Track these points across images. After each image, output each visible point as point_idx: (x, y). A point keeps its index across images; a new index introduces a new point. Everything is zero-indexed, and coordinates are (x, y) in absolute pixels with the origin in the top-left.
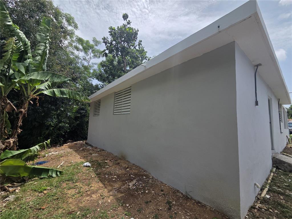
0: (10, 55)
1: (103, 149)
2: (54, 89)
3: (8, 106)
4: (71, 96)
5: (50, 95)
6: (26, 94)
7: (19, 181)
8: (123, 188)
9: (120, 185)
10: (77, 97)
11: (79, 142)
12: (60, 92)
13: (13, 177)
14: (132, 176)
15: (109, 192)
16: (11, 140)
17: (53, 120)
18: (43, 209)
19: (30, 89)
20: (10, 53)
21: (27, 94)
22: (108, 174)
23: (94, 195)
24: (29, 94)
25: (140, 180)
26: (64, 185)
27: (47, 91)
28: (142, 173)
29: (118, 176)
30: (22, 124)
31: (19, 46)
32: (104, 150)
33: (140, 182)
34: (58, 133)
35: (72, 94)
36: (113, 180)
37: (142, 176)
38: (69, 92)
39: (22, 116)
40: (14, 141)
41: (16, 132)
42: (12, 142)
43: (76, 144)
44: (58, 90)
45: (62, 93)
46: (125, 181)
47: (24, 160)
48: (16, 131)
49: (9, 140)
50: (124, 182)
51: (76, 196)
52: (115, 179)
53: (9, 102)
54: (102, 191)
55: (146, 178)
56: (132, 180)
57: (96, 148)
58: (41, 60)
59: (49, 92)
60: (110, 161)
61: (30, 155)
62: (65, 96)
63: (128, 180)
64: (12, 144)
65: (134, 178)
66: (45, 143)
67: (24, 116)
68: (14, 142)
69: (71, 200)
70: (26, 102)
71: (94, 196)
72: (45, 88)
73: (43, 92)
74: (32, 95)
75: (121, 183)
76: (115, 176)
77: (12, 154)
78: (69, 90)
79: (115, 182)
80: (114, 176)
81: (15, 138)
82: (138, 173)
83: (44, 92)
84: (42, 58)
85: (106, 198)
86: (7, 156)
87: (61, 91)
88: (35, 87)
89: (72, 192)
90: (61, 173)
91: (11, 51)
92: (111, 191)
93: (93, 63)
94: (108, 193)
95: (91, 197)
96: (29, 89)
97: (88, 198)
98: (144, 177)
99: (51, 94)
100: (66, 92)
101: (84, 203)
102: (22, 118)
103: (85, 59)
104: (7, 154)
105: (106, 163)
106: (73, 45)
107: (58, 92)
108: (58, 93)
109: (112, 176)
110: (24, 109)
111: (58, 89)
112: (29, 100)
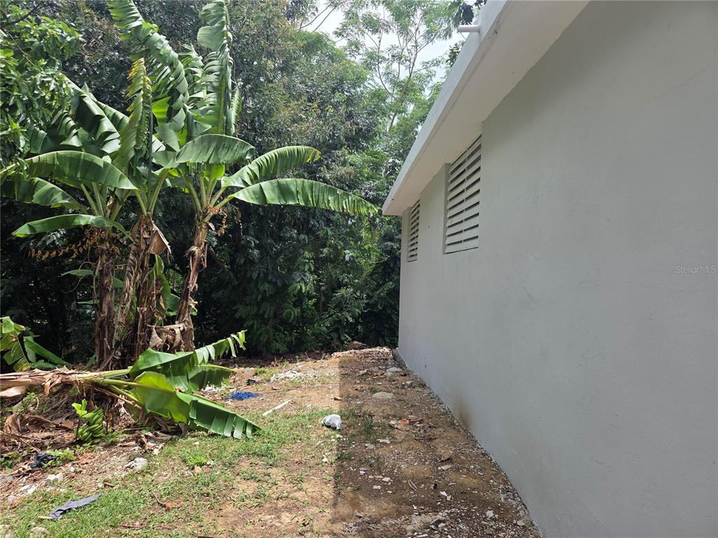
0: (142, 107)
1: (425, 380)
2: (262, 184)
3: (155, 240)
4: (310, 199)
5: (251, 202)
6: (199, 205)
7: (170, 430)
8: (384, 526)
9: (382, 512)
10: (329, 201)
11: (378, 349)
12: (276, 190)
13: (160, 417)
14: (444, 493)
15: (333, 521)
16: (178, 327)
17: (305, 276)
18: (168, 510)
19: (206, 191)
20: (142, 100)
21: (202, 205)
22: (371, 466)
23: (287, 514)
24: (205, 204)
25: (467, 518)
26: (245, 466)
27: (246, 193)
28: (488, 496)
29: (397, 481)
30: (197, 287)
31: (163, 77)
32: (424, 386)
33: (461, 526)
34: (338, 317)
35: (312, 192)
36: (375, 487)
37: (485, 505)
38: (303, 188)
39: (195, 264)
40: (184, 330)
41: (186, 307)
42: (177, 331)
43: (367, 356)
44: (272, 184)
45: (284, 191)
46: (411, 505)
47: (193, 380)
48: (187, 304)
49: (172, 327)
50: (404, 508)
51: (247, 501)
52: (379, 487)
53: (157, 229)
54: (318, 510)
55: (493, 519)
56: (436, 510)
57: (405, 375)
58: (219, 102)
59: (249, 192)
60: (412, 423)
61: (207, 370)
62: (291, 203)
63: (422, 503)
64: (178, 337)
65: (448, 505)
66: (229, 339)
67: (200, 266)
68: (183, 332)
69: (229, 508)
70: (201, 228)
71: (286, 518)
72: (241, 182)
73: (235, 195)
74: (214, 206)
75: (393, 505)
76: (387, 479)
77: (160, 360)
78: (303, 182)
79: (376, 495)
80: (384, 476)
81: (184, 322)
82: (474, 489)
83: (238, 194)
84: (219, 97)
85: (309, 534)
86: (149, 365)
87: (280, 186)
88: (219, 182)
89: (249, 488)
90: (256, 430)
91: (143, 95)
92: (344, 520)
93: (426, 65)
94: (329, 525)
95: (279, 517)
96: (204, 192)
97: (269, 517)
98: (490, 514)
99: (256, 198)
100: (293, 189)
101: (250, 527)
102: (197, 270)
103: (398, 58)
104: (149, 359)
105: (391, 427)
106: (360, 15)
107: (273, 190)
108: (271, 192)
109: (380, 474)
110: (199, 246)
111: (273, 181)
112: (207, 220)
